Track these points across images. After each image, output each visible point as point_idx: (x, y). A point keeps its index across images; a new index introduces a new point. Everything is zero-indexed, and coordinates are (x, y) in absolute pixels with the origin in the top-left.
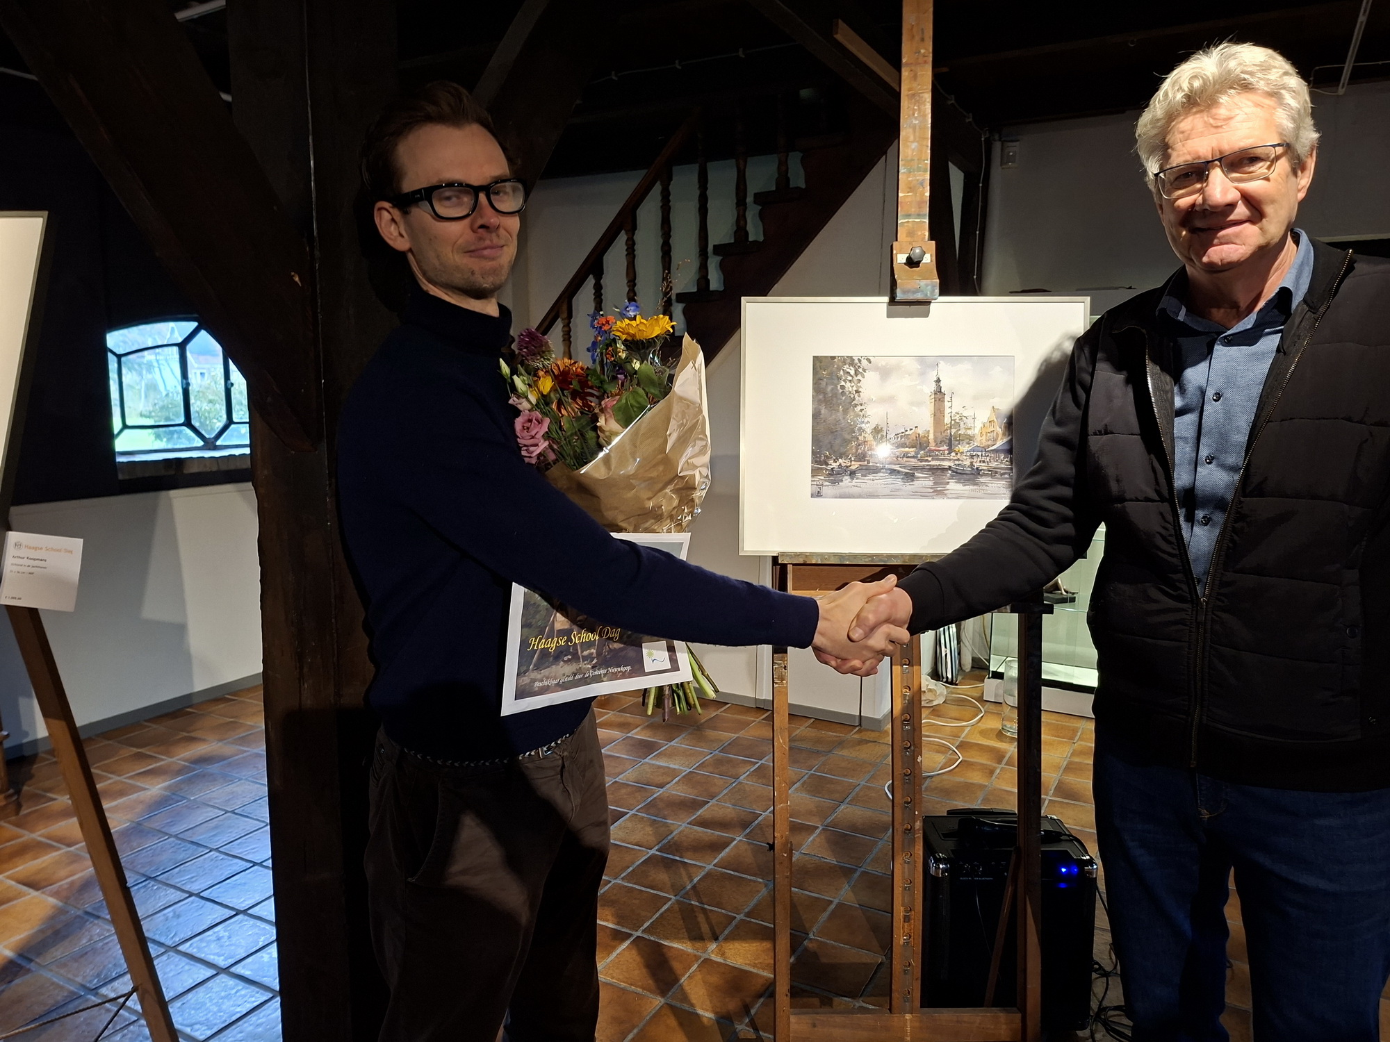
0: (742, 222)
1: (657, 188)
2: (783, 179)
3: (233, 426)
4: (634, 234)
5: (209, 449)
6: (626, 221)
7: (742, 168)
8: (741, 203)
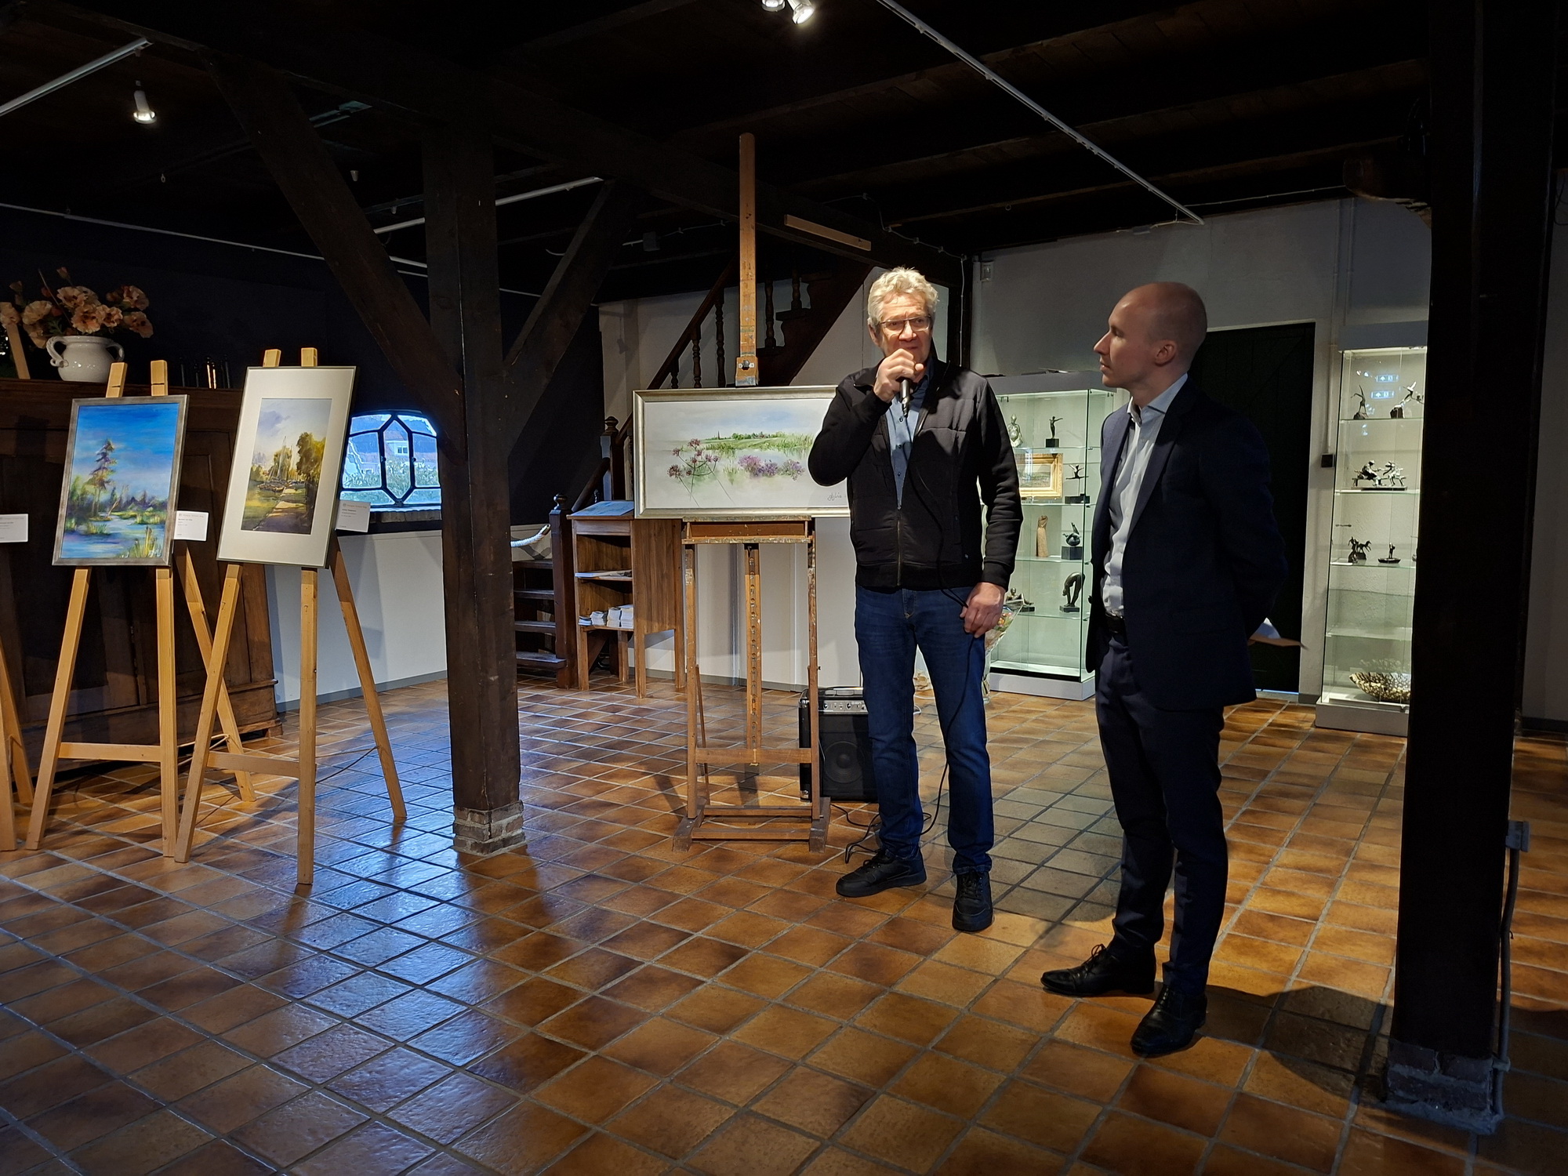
0: (770, 333)
1: (714, 308)
2: (796, 301)
3: (415, 490)
4: (699, 342)
5: (399, 507)
6: (692, 333)
7: (769, 295)
8: (769, 320)
